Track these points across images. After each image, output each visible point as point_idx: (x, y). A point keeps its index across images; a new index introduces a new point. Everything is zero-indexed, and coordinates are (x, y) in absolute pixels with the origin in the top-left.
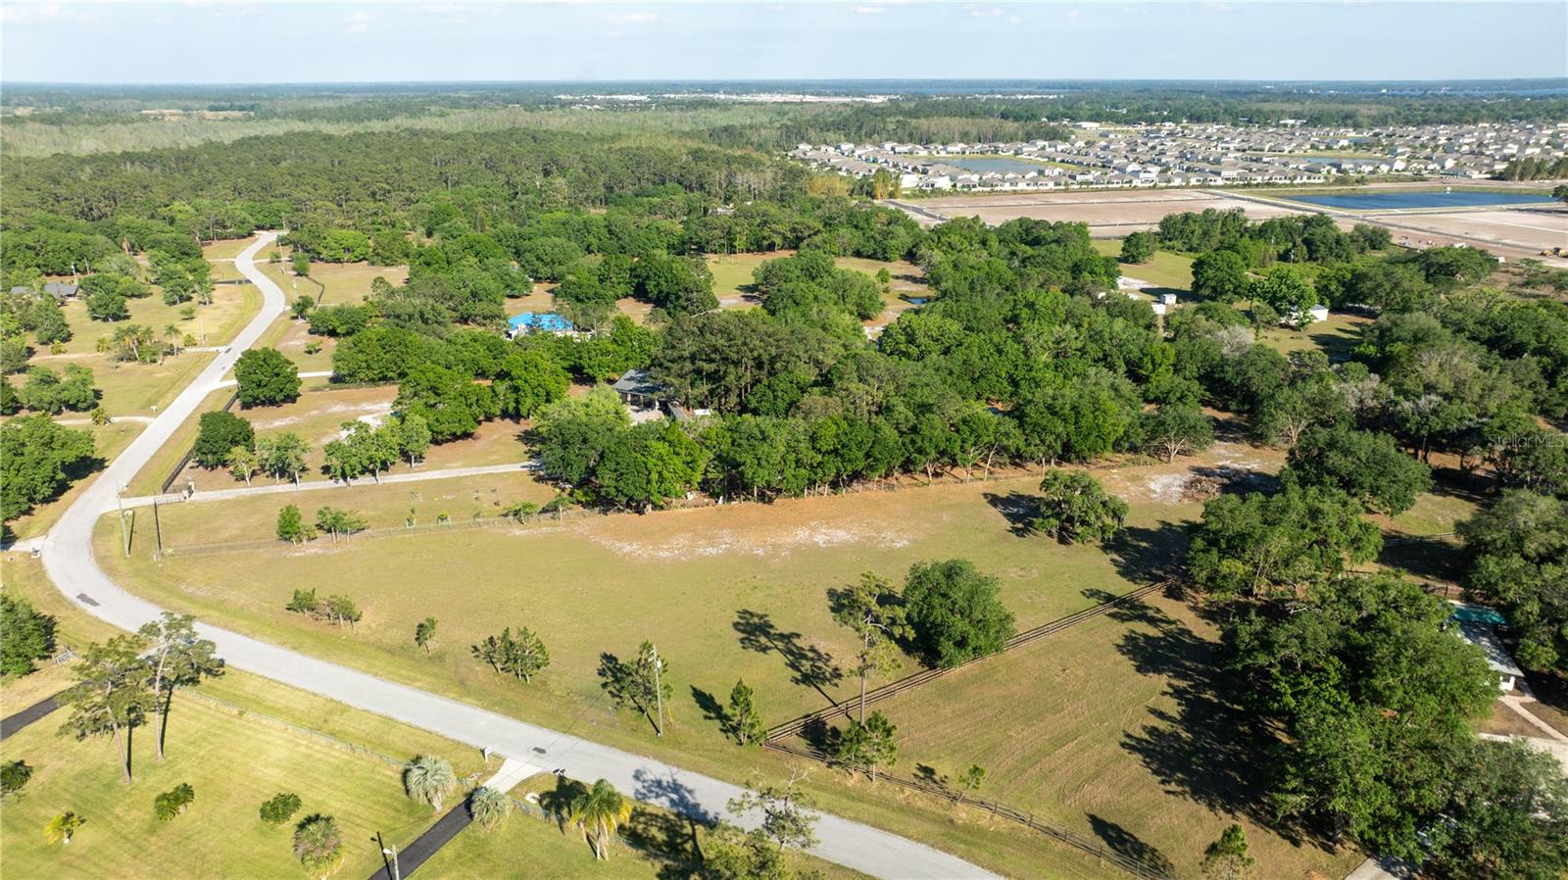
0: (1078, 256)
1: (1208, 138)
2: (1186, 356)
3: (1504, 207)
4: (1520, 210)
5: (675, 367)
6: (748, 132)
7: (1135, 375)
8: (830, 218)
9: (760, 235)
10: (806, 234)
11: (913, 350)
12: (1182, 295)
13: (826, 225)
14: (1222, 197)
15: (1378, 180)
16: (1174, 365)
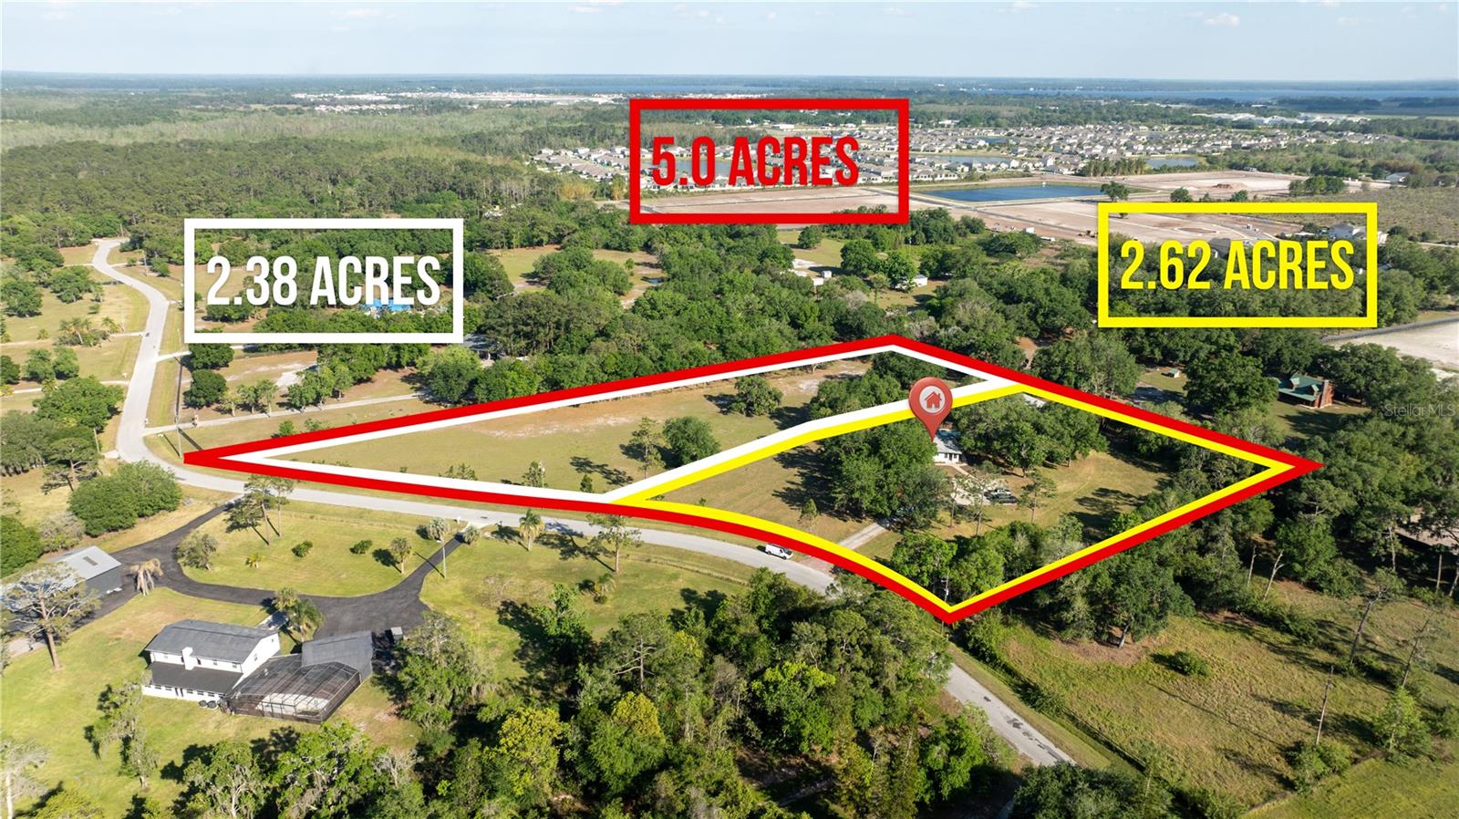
0: (767, 245)
1: (879, 139)
2: (825, 311)
3: (1073, 198)
4: (1083, 201)
5: (503, 330)
6: (496, 138)
7: (794, 323)
8: (583, 219)
9: (530, 234)
10: (566, 232)
11: (656, 314)
12: (835, 271)
13: (580, 224)
14: (880, 193)
15: (997, 177)
16: (819, 317)
